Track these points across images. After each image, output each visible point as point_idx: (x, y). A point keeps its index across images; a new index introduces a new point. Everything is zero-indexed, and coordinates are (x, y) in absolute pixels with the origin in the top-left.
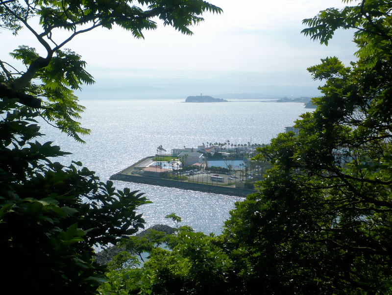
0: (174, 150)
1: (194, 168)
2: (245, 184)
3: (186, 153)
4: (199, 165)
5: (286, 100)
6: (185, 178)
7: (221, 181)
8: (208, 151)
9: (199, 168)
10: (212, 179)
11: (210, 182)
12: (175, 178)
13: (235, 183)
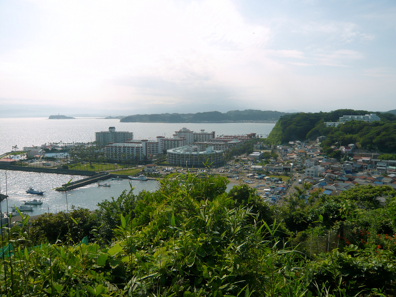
0: (25, 148)
1: (34, 158)
2: (63, 166)
3: (30, 150)
4: (38, 156)
5: (110, 118)
6: (26, 165)
7: (49, 165)
8: (47, 148)
9: (37, 158)
10: (43, 164)
11: (41, 166)
12: (20, 165)
13: (57, 166)
